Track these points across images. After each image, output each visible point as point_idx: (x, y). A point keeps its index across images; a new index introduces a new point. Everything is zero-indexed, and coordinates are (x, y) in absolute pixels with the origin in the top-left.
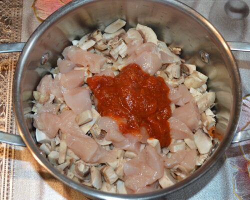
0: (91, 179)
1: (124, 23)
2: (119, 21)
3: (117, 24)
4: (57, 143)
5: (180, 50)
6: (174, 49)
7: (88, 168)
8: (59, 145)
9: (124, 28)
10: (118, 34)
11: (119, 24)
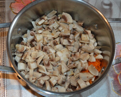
0: (46, 86)
1: (56, 12)
2: (53, 11)
3: (53, 13)
4: (28, 71)
5: (83, 23)
6: (80, 23)
7: (44, 81)
8: (29, 71)
9: (56, 14)
10: (53, 17)
11: (54, 12)
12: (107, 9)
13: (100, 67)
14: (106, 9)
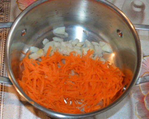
12: (138, 12)
13: (121, 84)
14: (136, 12)
